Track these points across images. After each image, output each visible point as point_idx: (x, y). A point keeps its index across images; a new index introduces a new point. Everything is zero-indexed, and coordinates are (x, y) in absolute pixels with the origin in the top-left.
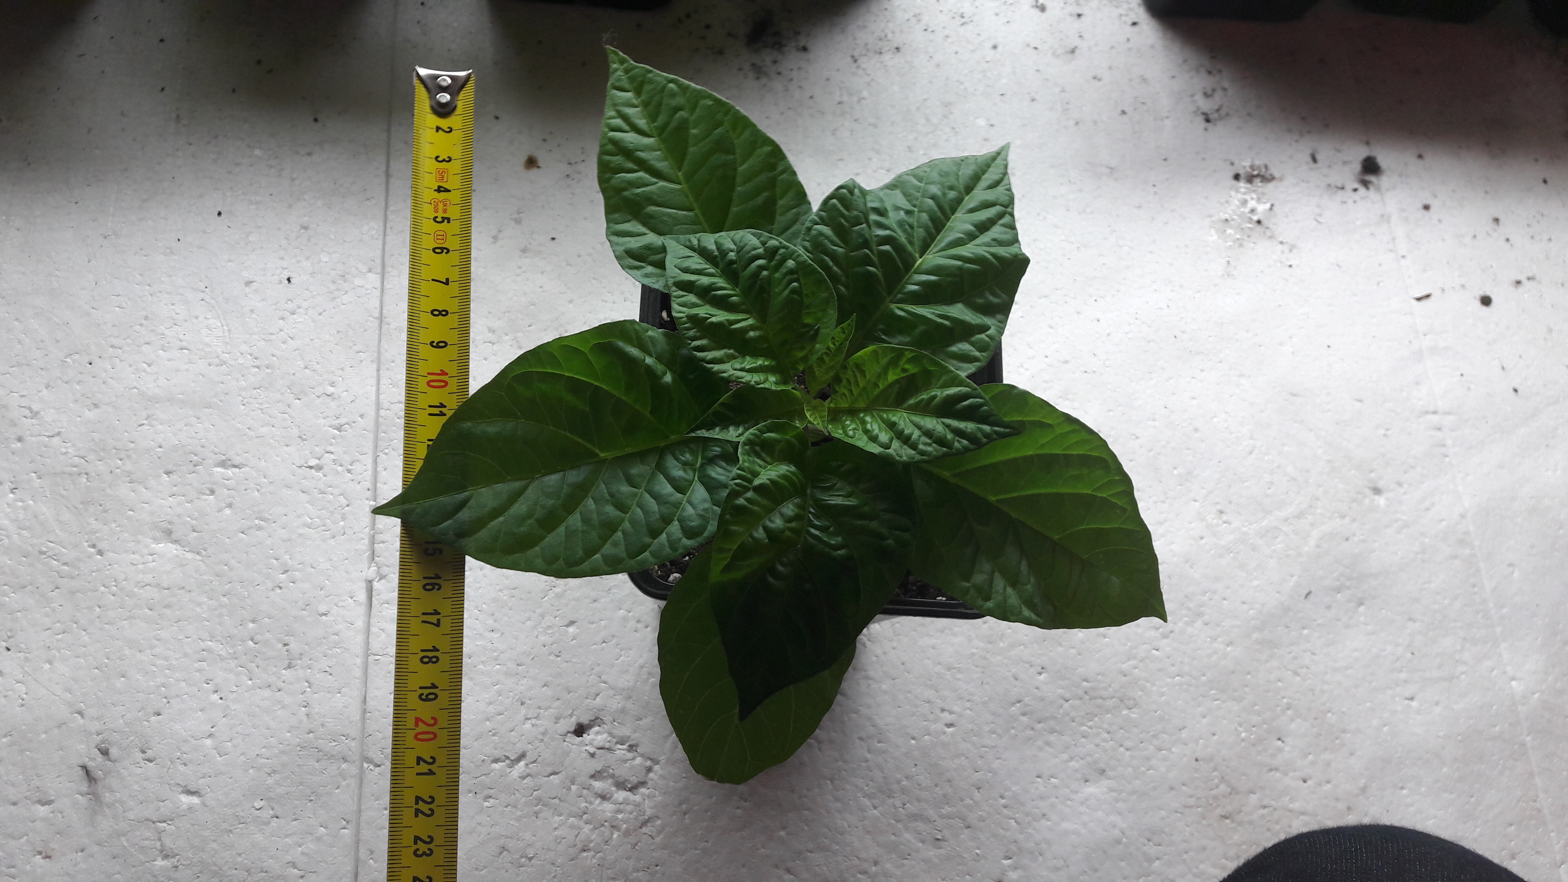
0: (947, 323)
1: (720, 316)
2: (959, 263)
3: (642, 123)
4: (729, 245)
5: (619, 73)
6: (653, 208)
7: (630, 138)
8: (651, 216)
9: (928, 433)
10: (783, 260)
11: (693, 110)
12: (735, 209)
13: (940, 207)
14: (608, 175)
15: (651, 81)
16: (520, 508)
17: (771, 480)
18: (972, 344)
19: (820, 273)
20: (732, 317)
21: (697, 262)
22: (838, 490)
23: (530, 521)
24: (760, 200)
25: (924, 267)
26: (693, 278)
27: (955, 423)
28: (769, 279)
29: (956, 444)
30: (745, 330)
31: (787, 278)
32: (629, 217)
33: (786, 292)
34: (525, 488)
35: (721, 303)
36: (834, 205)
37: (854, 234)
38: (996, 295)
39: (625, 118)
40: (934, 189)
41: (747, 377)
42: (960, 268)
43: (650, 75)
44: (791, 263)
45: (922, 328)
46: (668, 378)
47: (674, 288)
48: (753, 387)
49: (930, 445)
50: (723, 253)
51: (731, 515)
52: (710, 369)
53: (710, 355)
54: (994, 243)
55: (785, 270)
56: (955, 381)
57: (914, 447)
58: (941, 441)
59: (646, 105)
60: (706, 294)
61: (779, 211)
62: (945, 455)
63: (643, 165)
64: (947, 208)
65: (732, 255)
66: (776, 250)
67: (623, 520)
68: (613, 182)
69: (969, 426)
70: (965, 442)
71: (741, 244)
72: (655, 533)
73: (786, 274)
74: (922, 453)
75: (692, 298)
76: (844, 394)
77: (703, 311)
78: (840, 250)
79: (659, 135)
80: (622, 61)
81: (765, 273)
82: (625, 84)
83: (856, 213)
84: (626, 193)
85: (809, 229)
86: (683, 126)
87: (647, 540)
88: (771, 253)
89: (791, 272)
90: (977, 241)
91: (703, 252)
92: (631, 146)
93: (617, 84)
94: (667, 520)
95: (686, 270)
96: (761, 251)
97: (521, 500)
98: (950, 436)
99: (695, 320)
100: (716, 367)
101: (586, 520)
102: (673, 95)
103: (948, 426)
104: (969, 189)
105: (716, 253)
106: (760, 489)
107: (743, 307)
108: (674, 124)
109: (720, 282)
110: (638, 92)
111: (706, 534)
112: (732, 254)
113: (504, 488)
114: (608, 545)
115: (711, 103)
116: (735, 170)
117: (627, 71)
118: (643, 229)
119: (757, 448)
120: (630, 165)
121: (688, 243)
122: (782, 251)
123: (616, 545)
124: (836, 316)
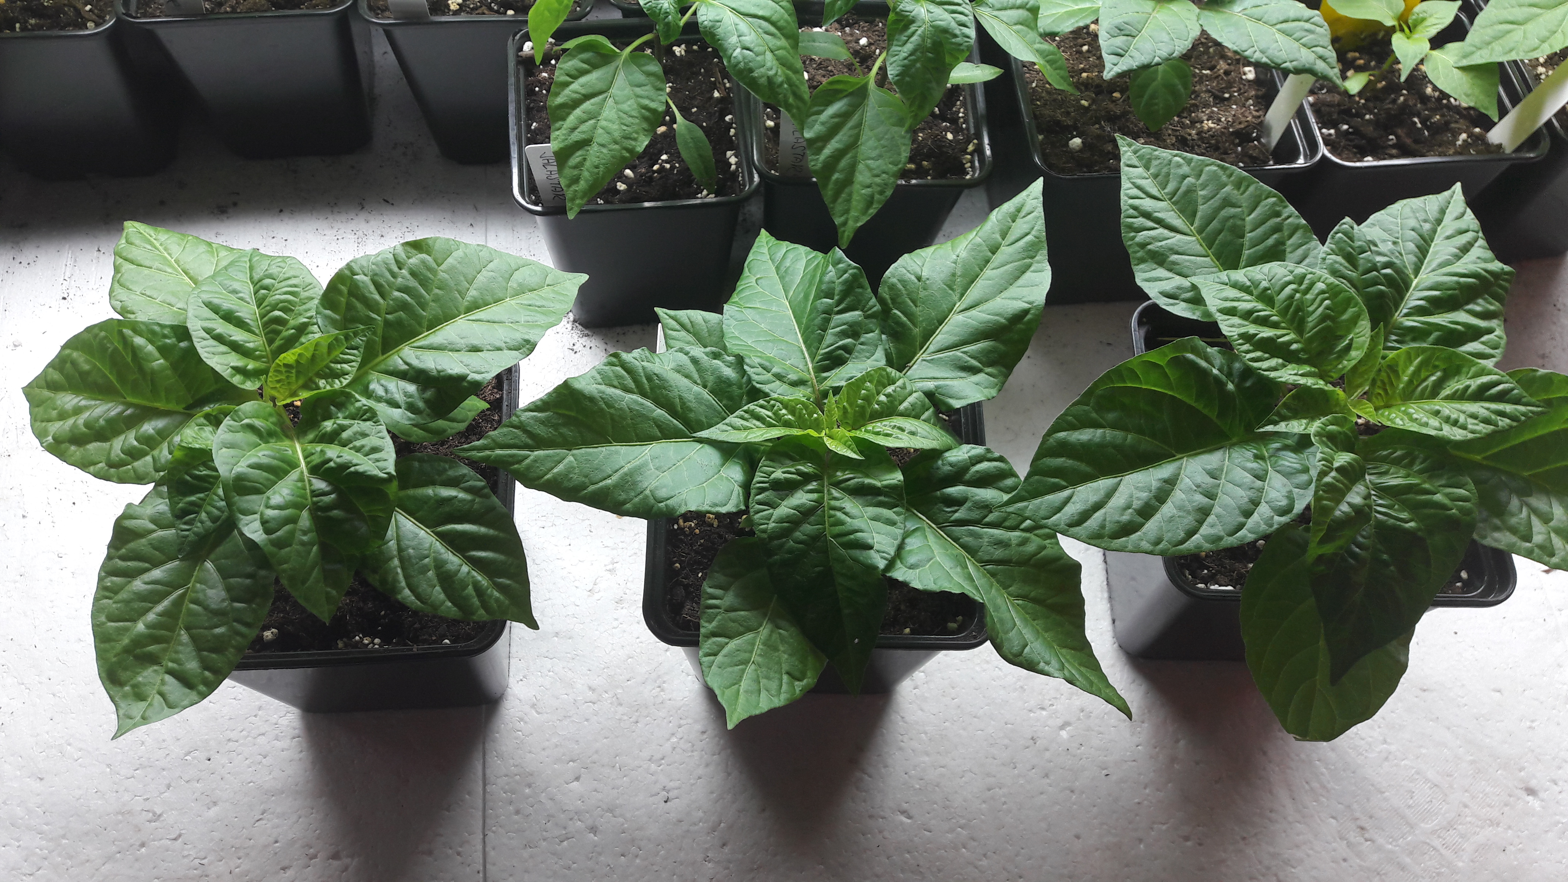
0: (1459, 327)
1: (1267, 333)
2: (1455, 278)
3: (1154, 191)
6: (1176, 256)
8: (1174, 263)
11: (1199, 176)
12: (1247, 252)
13: (1421, 236)
15: (1157, 158)
19: (1348, 291)
20: (1279, 332)
21: (1234, 293)
24: (1271, 241)
25: (1422, 285)
26: (1235, 304)
27: (1494, 406)
28: (1301, 301)
29: (1500, 423)
31: (1320, 297)
32: (1155, 266)
33: (1321, 309)
34: (1118, 484)
35: (1264, 322)
37: (1361, 261)
39: (1139, 188)
40: (1413, 223)
42: (1458, 283)
43: (1156, 153)
44: (1321, 286)
45: (1436, 333)
46: (1230, 386)
47: (1218, 314)
49: (1477, 425)
50: (1256, 284)
51: (1323, 491)
52: (1267, 379)
53: (1265, 365)
54: (1478, 261)
55: (1316, 291)
56: (1483, 372)
57: (1464, 427)
58: (1486, 421)
59: (1156, 176)
60: (1247, 315)
61: (1288, 250)
62: (1494, 433)
63: (1161, 223)
64: (1427, 237)
65: (1264, 284)
67: (1213, 506)
68: (1137, 239)
69: (1508, 408)
70: (1508, 421)
72: (1248, 514)
73: (1318, 295)
75: (1236, 320)
76: (1379, 394)
77: (1252, 329)
78: (1354, 274)
79: (1170, 199)
80: (1130, 145)
81: (1298, 295)
82: (1135, 161)
84: (1149, 247)
86: (1190, 191)
87: (1242, 519)
88: (1300, 279)
90: (1463, 260)
91: (1235, 285)
94: (1256, 503)
97: (1117, 494)
98: (1493, 417)
99: (1247, 338)
100: (1272, 374)
101: (1180, 508)
103: (1488, 409)
104: (1439, 221)
107: (1283, 325)
113: (1100, 485)
114: (1204, 526)
115: (1216, 168)
116: (1244, 220)
118: (1170, 275)
120: (1150, 224)
121: (1218, 280)
122: (1309, 276)
123: (1212, 526)
124: (1369, 325)
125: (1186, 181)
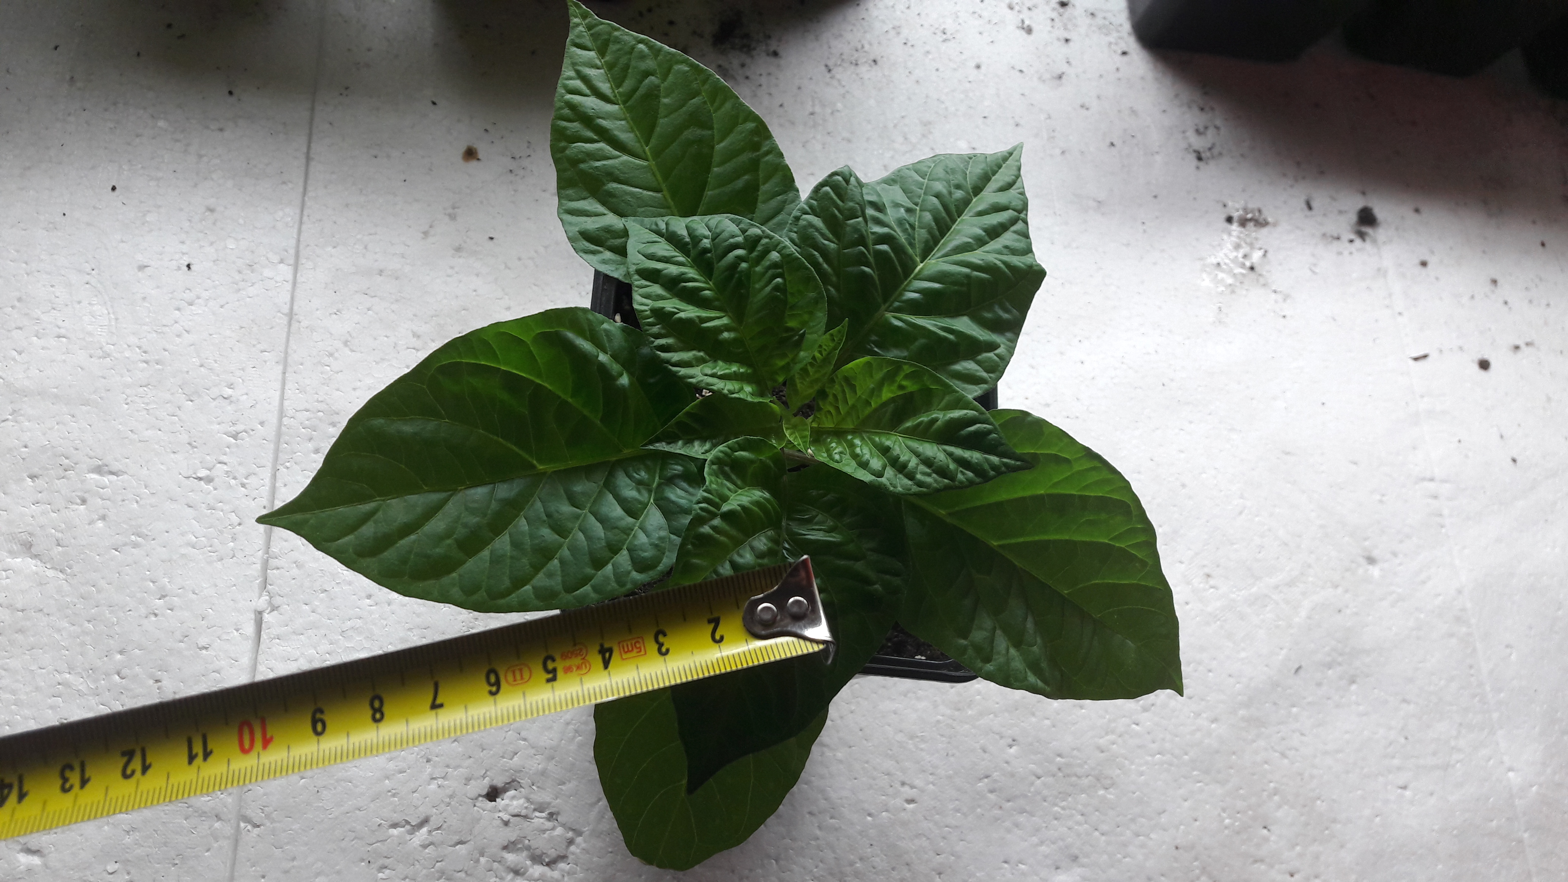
0: (951, 337)
1: (689, 312)
2: (966, 270)
3: (605, 87)
4: (702, 230)
5: (581, 28)
6: (615, 185)
7: (590, 103)
8: (611, 194)
9: (928, 462)
10: (766, 252)
11: (664, 78)
12: (709, 193)
13: (945, 207)
14: (563, 144)
15: (617, 41)
16: (437, 524)
17: (743, 507)
18: (979, 363)
19: (808, 268)
20: (704, 314)
21: (664, 248)
22: (816, 524)
23: (449, 541)
24: (740, 183)
25: (926, 273)
26: (659, 266)
27: (958, 452)
28: (748, 273)
29: (960, 476)
30: (718, 330)
31: (770, 272)
32: (585, 194)
33: (769, 289)
34: (445, 501)
35: (692, 297)
36: (827, 193)
37: (848, 229)
38: (1007, 311)
39: (585, 79)
40: (939, 187)
41: (719, 385)
42: (967, 276)
43: (616, 33)
44: (775, 256)
45: (922, 341)
46: (624, 380)
47: (636, 277)
48: (725, 396)
49: (929, 475)
50: (696, 239)
51: (693, 544)
52: (674, 374)
53: (675, 357)
54: (1005, 251)
55: (768, 263)
56: (960, 403)
57: (911, 476)
58: (942, 472)
59: (610, 67)
60: (673, 285)
61: (761, 198)
62: (947, 488)
63: (604, 135)
64: (953, 208)
65: (706, 243)
66: (757, 239)
67: (560, 546)
68: (567, 152)
69: (974, 456)
70: (970, 474)
71: (718, 231)
72: (599, 564)
73: (769, 268)
74: (920, 484)
75: (657, 289)
76: (829, 412)
77: (670, 304)
78: (832, 245)
79: (625, 102)
80: (584, 16)
81: (744, 265)
82: (587, 41)
83: (851, 204)
84: (582, 166)
85: (797, 219)
86: (653, 95)
87: (589, 571)
88: (752, 243)
89: (775, 265)
90: (987, 248)
91: (672, 238)
92: (591, 112)
93: (578, 41)
94: (614, 549)
95: (651, 257)
96: (740, 239)
97: (439, 515)
98: (952, 466)
99: (660, 315)
100: (683, 371)
101: (516, 544)
102: (642, 57)
103: (950, 455)
104: (977, 190)
105: (687, 239)
106: (728, 516)
107: (717, 303)
108: (642, 91)
109: (691, 273)
110: (602, 53)
111: (660, 567)
112: (705, 241)
113: (420, 500)
114: (541, 575)
115: (687, 69)
116: (713, 147)
117: (589, 27)
118: (601, 209)
119: (727, 469)
120: (590, 134)
121: (654, 227)
122: (764, 241)
123: (550, 575)
124: (825, 320)
125: (647, 81)
